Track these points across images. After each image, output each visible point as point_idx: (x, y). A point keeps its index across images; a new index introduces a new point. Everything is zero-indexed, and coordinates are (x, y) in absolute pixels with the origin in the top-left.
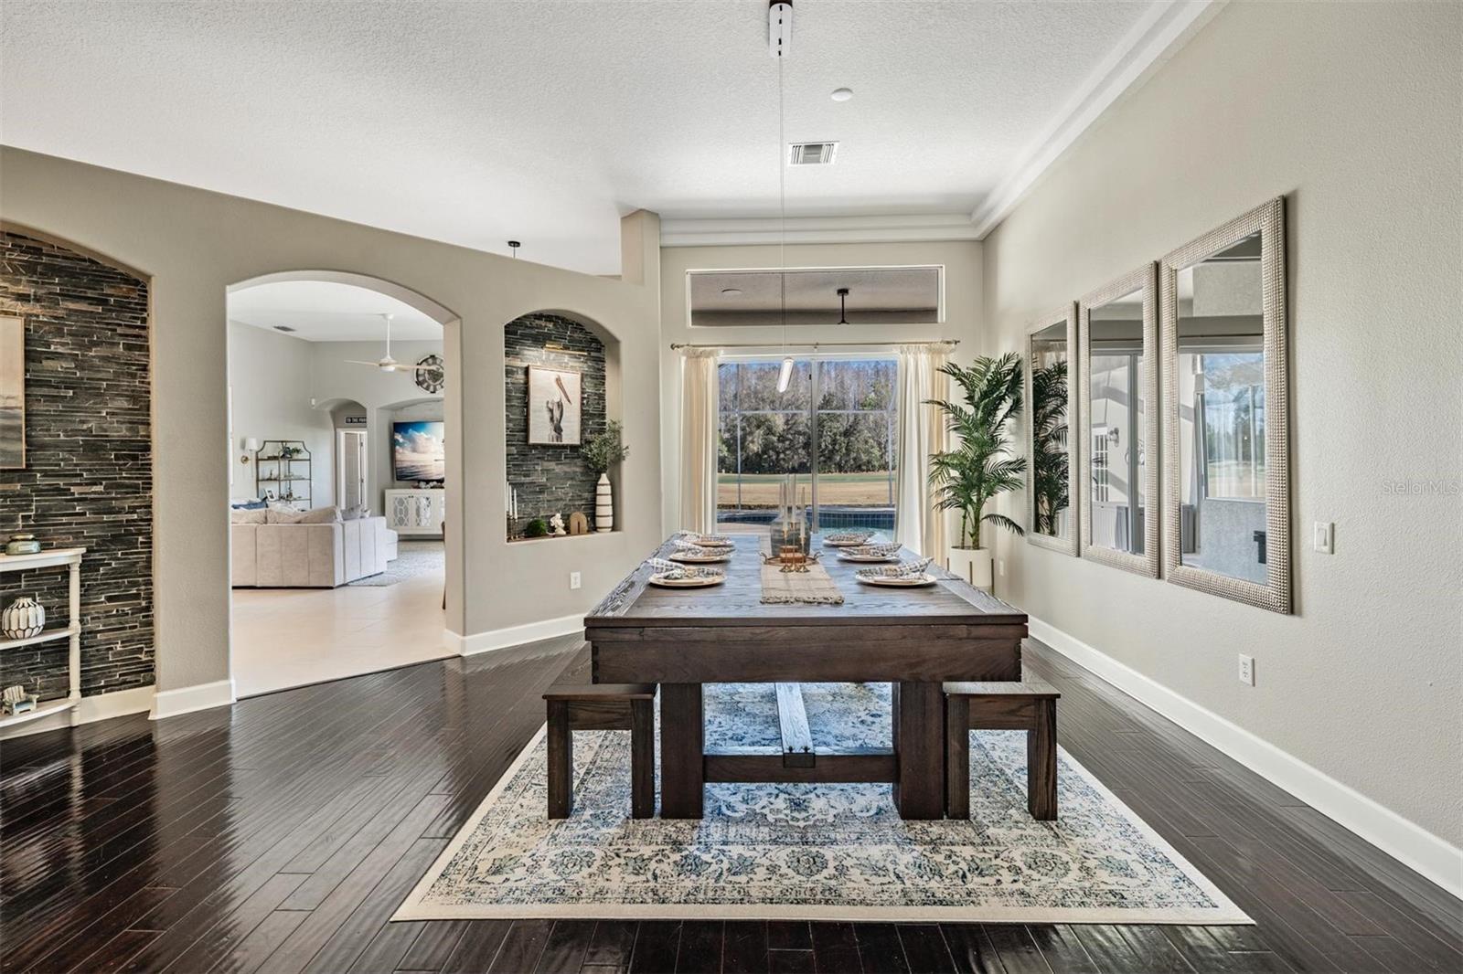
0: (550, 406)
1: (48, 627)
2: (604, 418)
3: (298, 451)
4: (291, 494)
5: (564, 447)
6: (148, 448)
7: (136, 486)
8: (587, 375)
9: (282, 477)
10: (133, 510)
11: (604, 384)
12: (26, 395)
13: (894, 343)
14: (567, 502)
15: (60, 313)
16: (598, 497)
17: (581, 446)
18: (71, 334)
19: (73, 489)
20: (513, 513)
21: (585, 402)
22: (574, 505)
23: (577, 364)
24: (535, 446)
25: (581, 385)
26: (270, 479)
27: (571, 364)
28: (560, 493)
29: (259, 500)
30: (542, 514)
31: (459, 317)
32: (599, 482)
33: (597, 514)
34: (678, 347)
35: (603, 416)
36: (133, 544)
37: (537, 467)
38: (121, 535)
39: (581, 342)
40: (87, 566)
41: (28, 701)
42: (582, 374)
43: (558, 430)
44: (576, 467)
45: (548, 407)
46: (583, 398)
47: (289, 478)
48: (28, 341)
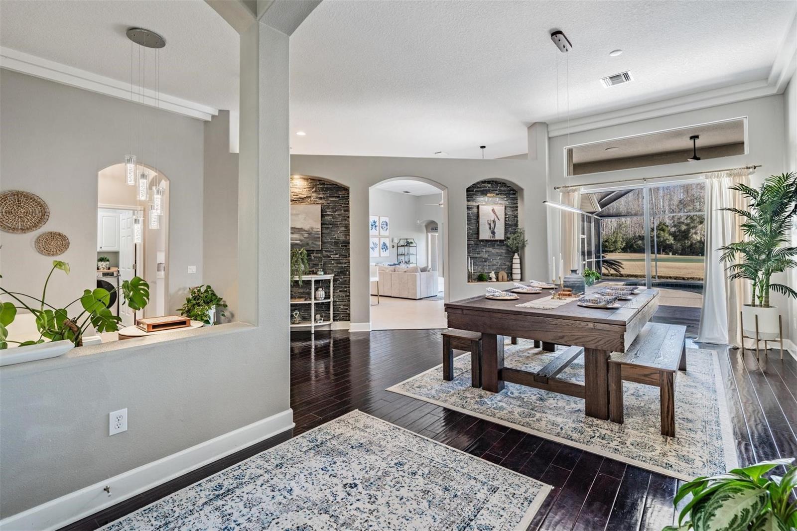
0: (489, 222)
1: (325, 298)
2: (517, 226)
3: (412, 243)
4: (409, 261)
5: (497, 241)
6: (349, 243)
7: (346, 255)
8: (508, 207)
9: (406, 254)
10: (345, 263)
11: (517, 210)
12: (322, 228)
13: (702, 173)
14: (498, 266)
15: (329, 202)
16: (513, 265)
17: (505, 240)
18: (331, 208)
19: (332, 256)
20: (471, 270)
21: (507, 219)
22: (502, 268)
23: (503, 202)
24: (482, 241)
25: (505, 211)
26: (402, 255)
27: (500, 202)
28: (495, 262)
29: (397, 263)
30: (486, 271)
31: (447, 188)
32: (514, 257)
33: (513, 273)
34: (558, 188)
35: (516, 225)
36: (345, 274)
37: (483, 250)
38: (342, 271)
39: (505, 191)
40: (335, 280)
41: (321, 320)
42: (505, 206)
43: (493, 233)
44: (503, 251)
45: (488, 223)
46: (506, 218)
47: (408, 254)
48: (322, 211)
